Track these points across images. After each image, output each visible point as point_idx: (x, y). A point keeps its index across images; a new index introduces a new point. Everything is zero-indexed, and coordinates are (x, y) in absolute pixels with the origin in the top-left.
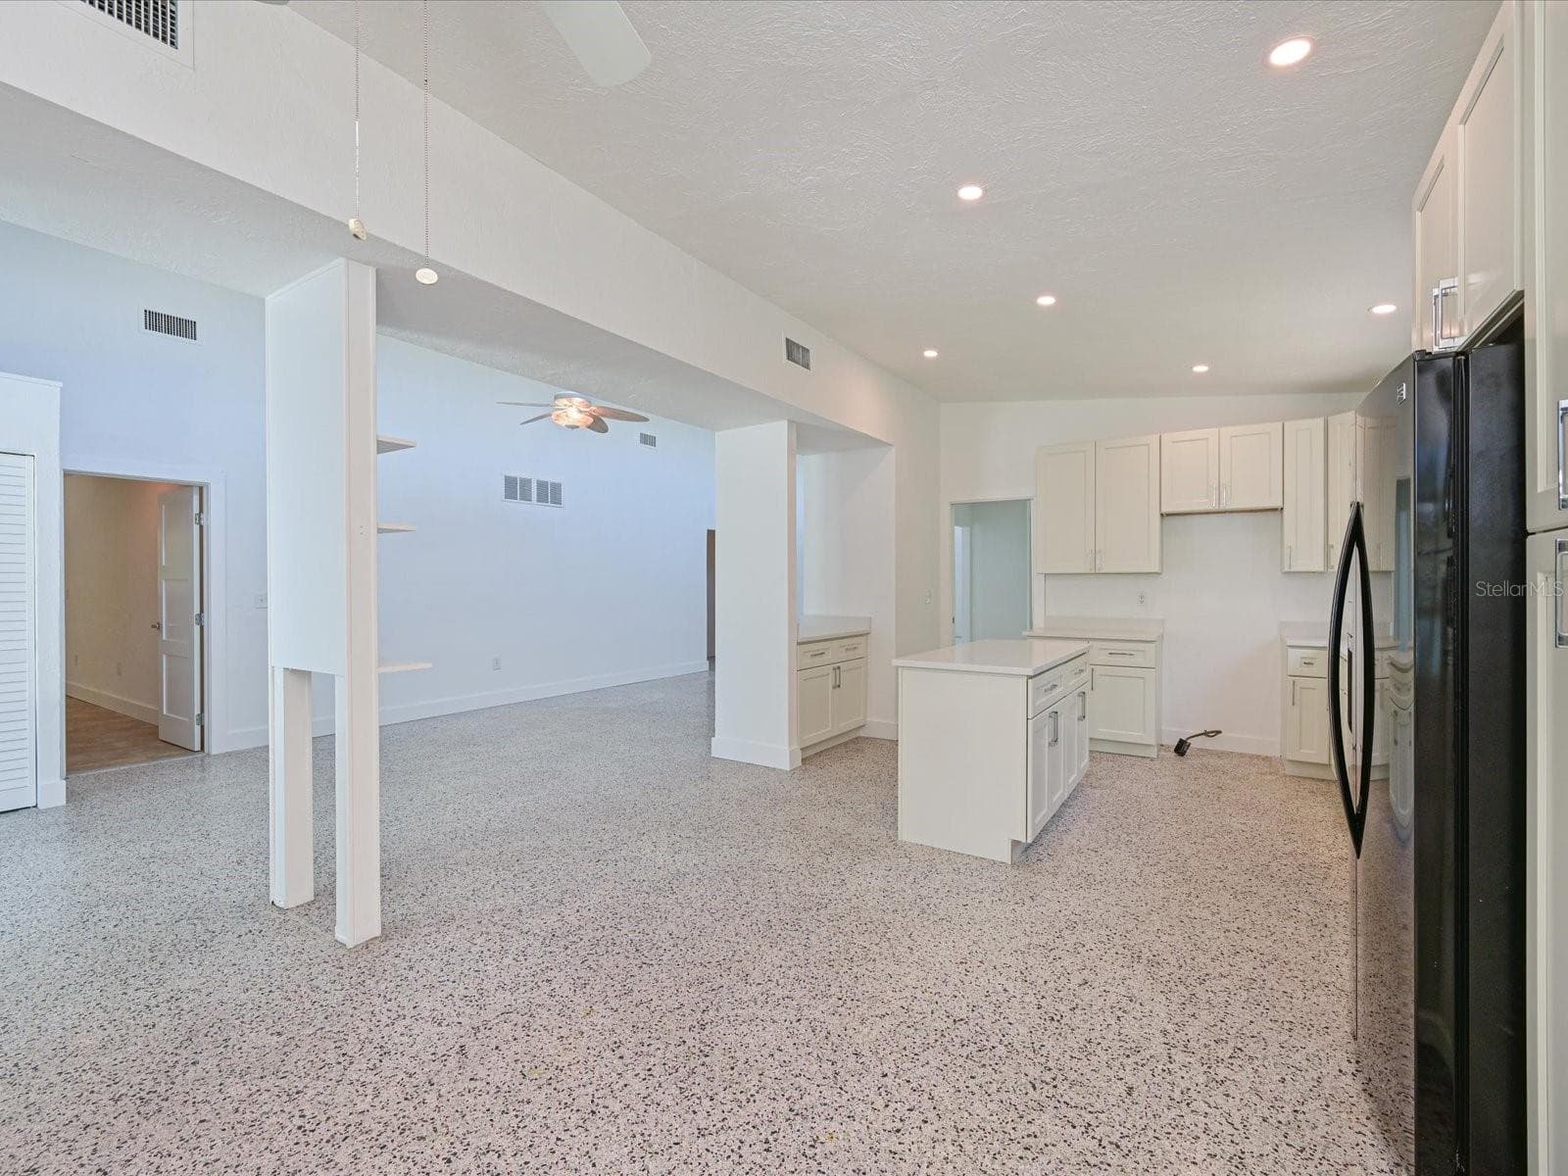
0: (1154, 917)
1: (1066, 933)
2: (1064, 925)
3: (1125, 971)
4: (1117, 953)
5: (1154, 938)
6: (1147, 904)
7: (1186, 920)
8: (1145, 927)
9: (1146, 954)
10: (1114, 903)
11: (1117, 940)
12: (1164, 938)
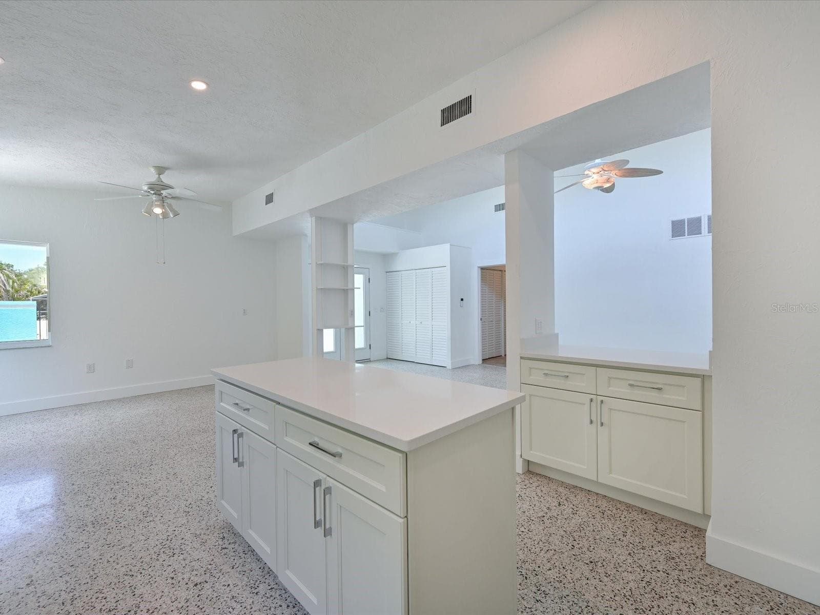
0: (96, 555)
1: (145, 509)
2: (150, 511)
3: (97, 513)
4: (108, 518)
5: (90, 541)
6: (108, 561)
7: (70, 570)
8: (99, 543)
9: (90, 528)
10: (133, 545)
11: (113, 524)
12: (82, 544)
